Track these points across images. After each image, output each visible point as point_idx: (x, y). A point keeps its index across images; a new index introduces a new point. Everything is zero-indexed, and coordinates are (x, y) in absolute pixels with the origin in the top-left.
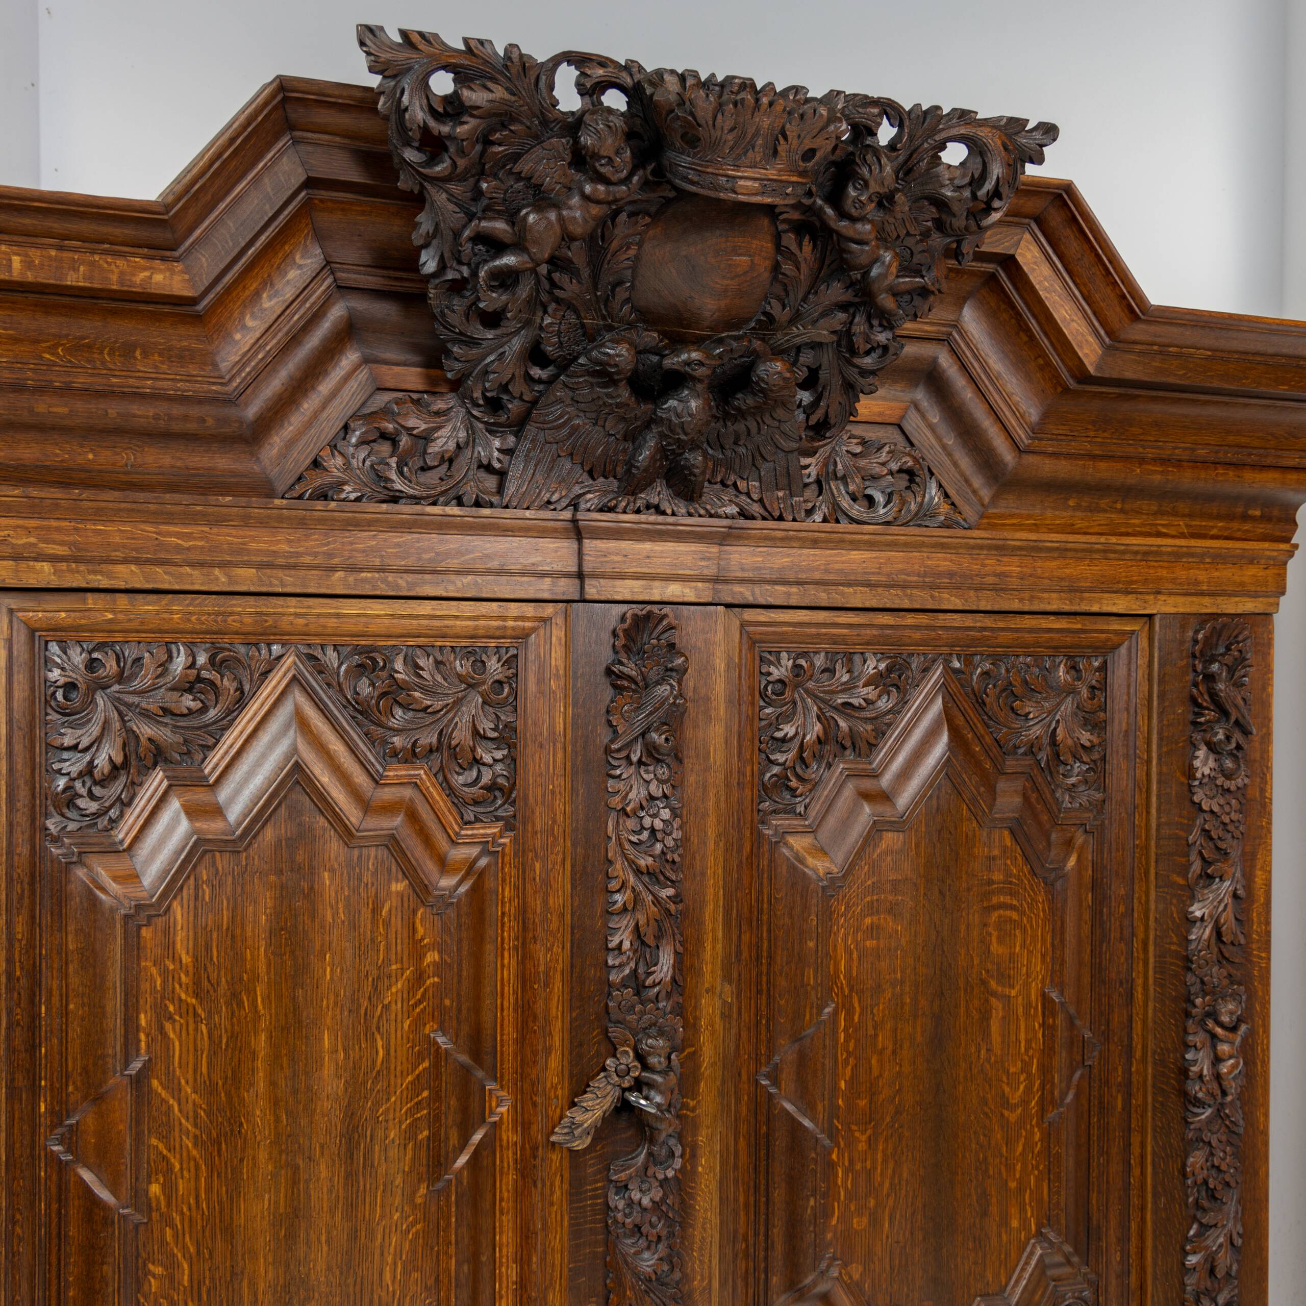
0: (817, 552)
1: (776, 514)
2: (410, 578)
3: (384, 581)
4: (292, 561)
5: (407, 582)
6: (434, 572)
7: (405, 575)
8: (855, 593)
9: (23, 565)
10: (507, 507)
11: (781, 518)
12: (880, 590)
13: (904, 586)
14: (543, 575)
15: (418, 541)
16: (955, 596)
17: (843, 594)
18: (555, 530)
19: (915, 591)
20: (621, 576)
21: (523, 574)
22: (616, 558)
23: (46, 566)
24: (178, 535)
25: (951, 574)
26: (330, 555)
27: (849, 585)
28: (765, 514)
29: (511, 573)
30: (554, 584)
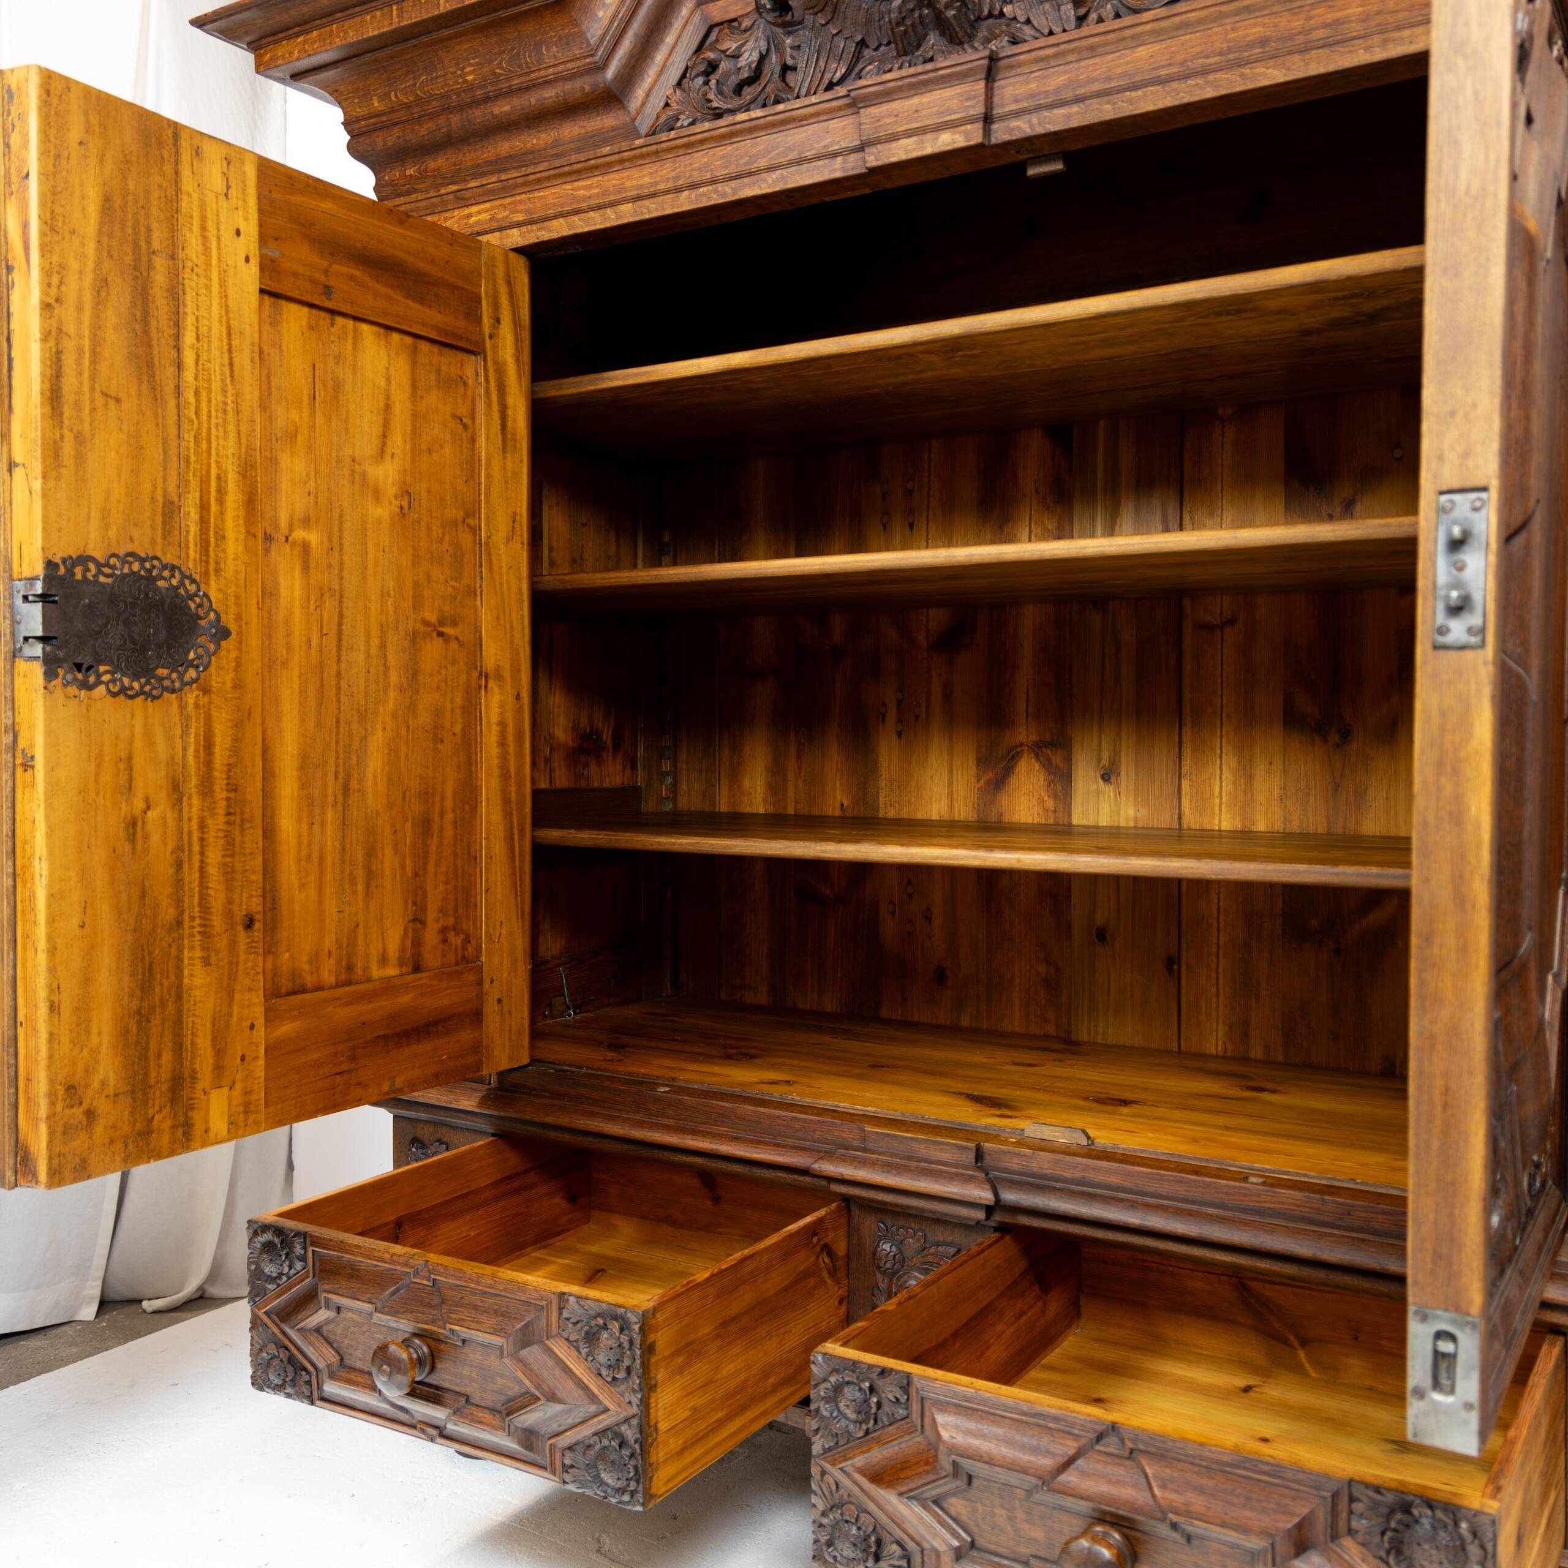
0: (1098, 60)
1: (1046, 31)
2: (733, 184)
3: (716, 191)
4: (652, 189)
5: (732, 189)
6: (750, 174)
7: (730, 183)
8: (1145, 94)
9: (504, 233)
10: (798, 97)
11: (1051, 33)
12: (1175, 85)
13: (1203, 72)
14: (835, 155)
15: (737, 149)
16: (1273, 67)
17: (1130, 101)
18: (839, 109)
19: (1218, 75)
20: (894, 137)
21: (818, 158)
22: (888, 120)
23: (515, 232)
24: (585, 188)
25: (1263, 42)
26: (676, 178)
27: (1135, 87)
28: (1037, 35)
29: (809, 160)
30: (845, 162)
